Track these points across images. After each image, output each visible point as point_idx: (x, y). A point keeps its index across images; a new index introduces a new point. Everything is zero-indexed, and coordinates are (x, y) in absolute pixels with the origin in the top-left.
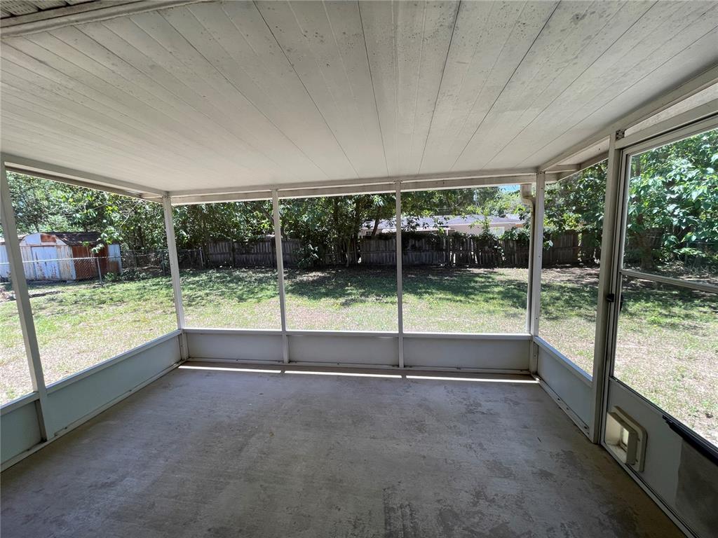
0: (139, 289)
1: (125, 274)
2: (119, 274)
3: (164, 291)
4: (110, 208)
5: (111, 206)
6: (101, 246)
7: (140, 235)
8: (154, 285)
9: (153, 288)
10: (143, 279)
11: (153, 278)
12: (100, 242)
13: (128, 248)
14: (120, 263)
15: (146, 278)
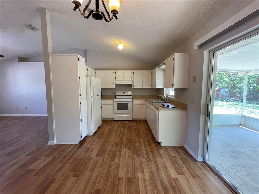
0: (229, 105)
1: (225, 99)
2: (223, 99)
3: (240, 107)
4: (225, 76)
5: (225, 75)
6: (218, 88)
7: (234, 86)
8: (236, 104)
9: (236, 105)
10: (232, 102)
11: (236, 102)
12: (218, 87)
13: (228, 91)
14: (224, 95)
15: (233, 102)
